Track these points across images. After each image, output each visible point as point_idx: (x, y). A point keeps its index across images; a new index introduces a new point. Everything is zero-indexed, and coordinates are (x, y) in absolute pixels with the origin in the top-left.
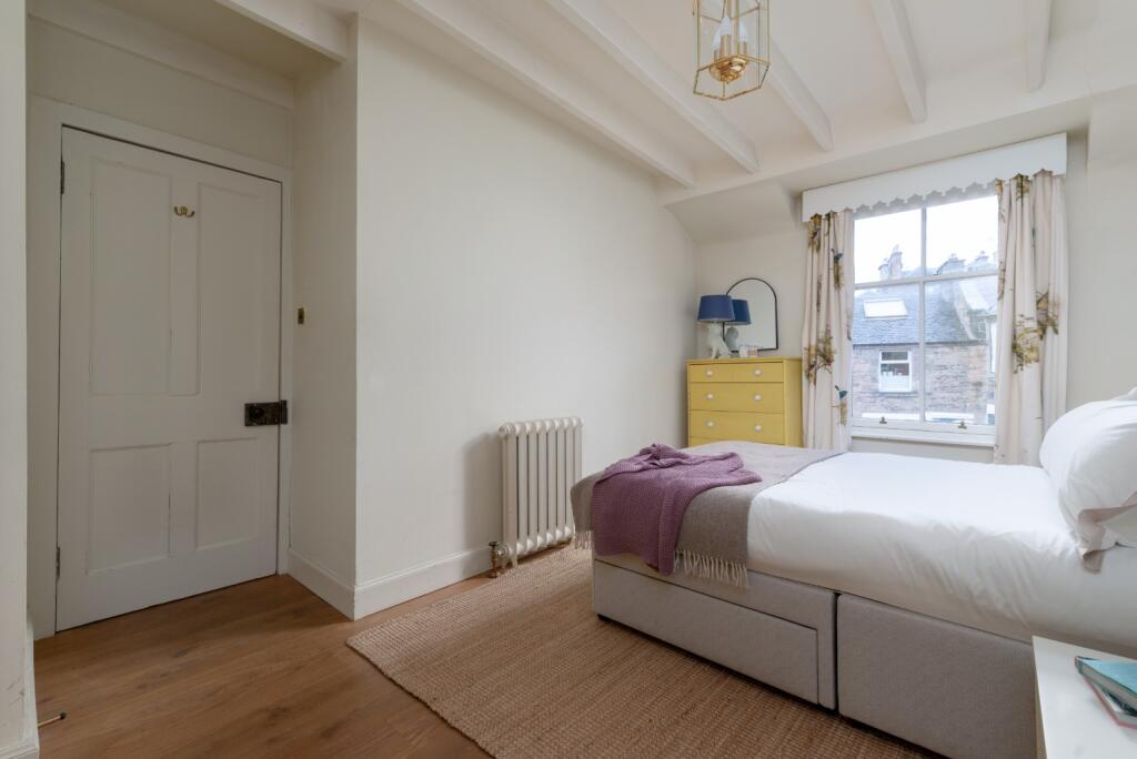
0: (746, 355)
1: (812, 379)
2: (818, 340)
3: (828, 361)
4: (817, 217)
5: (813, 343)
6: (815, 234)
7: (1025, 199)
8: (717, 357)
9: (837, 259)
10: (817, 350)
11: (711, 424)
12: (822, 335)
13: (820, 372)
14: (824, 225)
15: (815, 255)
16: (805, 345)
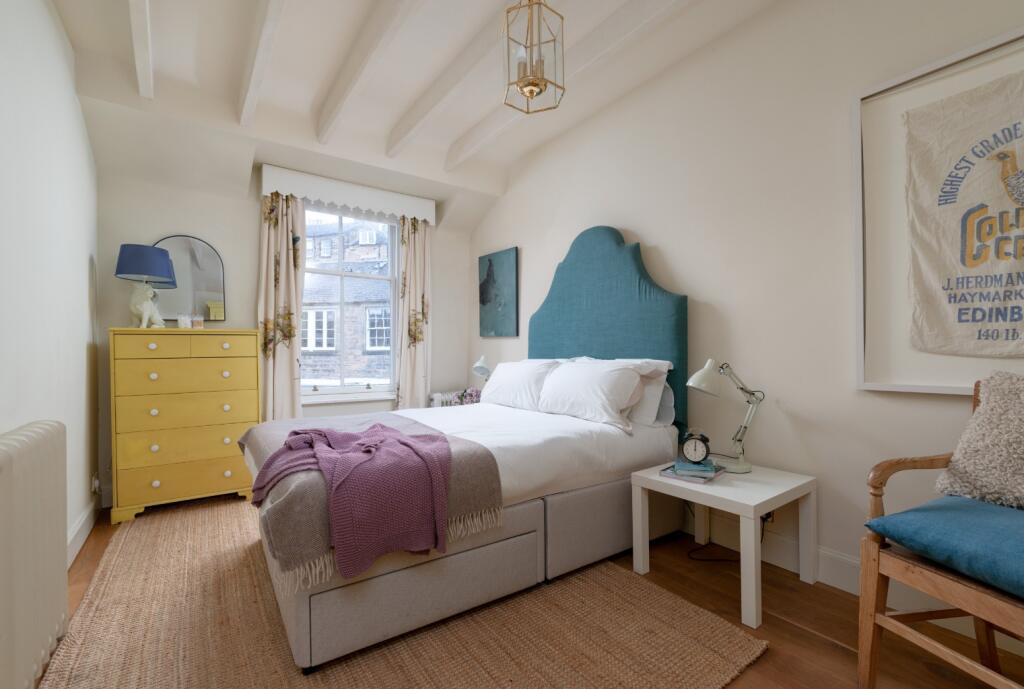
0: (189, 326)
1: (271, 353)
2: (277, 316)
3: (288, 335)
4: (276, 195)
5: (271, 317)
6: (272, 211)
7: (417, 235)
8: (148, 326)
9: (295, 240)
10: (277, 325)
11: (154, 412)
12: (281, 311)
13: (280, 347)
14: (282, 205)
15: (272, 231)
16: (261, 318)
